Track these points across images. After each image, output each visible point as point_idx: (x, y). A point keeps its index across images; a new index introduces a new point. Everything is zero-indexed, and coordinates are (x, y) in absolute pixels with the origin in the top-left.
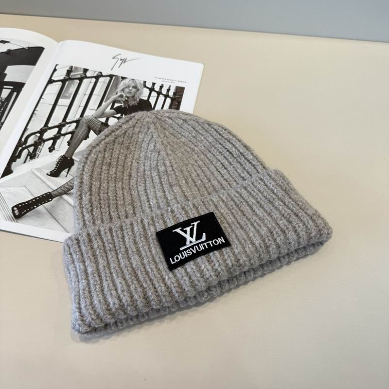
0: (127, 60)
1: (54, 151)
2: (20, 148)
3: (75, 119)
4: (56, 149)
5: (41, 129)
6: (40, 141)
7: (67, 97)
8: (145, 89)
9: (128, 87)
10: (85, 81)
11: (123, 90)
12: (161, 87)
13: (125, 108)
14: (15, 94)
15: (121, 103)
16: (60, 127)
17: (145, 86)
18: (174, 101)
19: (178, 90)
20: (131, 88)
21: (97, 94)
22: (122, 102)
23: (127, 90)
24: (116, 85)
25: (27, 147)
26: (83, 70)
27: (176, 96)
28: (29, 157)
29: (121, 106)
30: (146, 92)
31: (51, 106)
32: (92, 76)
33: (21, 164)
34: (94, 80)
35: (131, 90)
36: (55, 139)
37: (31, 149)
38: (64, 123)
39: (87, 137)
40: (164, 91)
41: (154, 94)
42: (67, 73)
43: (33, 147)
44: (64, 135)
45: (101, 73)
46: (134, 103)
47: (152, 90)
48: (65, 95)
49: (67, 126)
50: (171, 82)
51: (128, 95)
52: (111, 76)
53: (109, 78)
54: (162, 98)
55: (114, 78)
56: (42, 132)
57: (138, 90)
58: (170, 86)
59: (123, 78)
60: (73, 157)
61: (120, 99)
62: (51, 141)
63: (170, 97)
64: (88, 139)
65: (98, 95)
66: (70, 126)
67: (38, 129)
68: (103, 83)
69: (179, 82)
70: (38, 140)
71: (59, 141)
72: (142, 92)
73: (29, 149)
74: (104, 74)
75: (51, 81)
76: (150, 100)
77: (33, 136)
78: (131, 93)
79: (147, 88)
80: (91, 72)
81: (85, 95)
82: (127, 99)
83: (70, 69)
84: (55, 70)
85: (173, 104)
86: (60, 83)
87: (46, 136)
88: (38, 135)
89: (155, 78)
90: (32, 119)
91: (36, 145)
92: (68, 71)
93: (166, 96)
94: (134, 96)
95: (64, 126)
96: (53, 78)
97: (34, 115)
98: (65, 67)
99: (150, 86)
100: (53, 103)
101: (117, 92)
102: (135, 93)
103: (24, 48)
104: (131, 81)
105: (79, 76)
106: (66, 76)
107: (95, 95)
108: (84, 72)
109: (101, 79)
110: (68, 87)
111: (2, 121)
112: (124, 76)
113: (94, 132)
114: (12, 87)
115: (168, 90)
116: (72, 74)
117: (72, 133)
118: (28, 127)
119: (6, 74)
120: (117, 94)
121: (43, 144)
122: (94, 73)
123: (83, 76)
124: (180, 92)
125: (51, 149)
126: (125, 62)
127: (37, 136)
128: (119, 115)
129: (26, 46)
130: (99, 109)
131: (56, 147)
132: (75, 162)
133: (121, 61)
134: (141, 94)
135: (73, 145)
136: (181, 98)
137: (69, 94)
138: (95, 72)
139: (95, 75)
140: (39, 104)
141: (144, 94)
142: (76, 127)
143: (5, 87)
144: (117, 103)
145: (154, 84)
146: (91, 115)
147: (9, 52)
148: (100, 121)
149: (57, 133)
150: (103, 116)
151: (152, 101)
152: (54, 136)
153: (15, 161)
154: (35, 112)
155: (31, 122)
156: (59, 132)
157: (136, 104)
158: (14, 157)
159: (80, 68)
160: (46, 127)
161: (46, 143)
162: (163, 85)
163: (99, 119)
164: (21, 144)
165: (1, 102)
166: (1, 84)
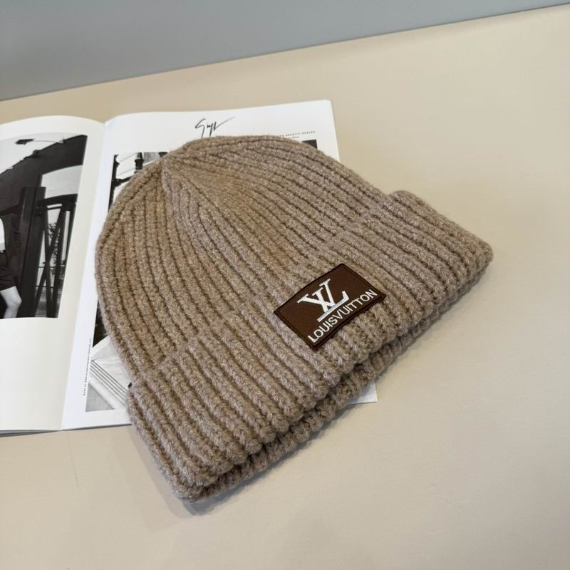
14: (68, 213)
103: (57, 144)
111: (63, 258)
114: (60, 205)
119: (44, 188)
129: (59, 139)
143: (49, 207)
147: (37, 154)
165: (52, 230)
166: (41, 204)
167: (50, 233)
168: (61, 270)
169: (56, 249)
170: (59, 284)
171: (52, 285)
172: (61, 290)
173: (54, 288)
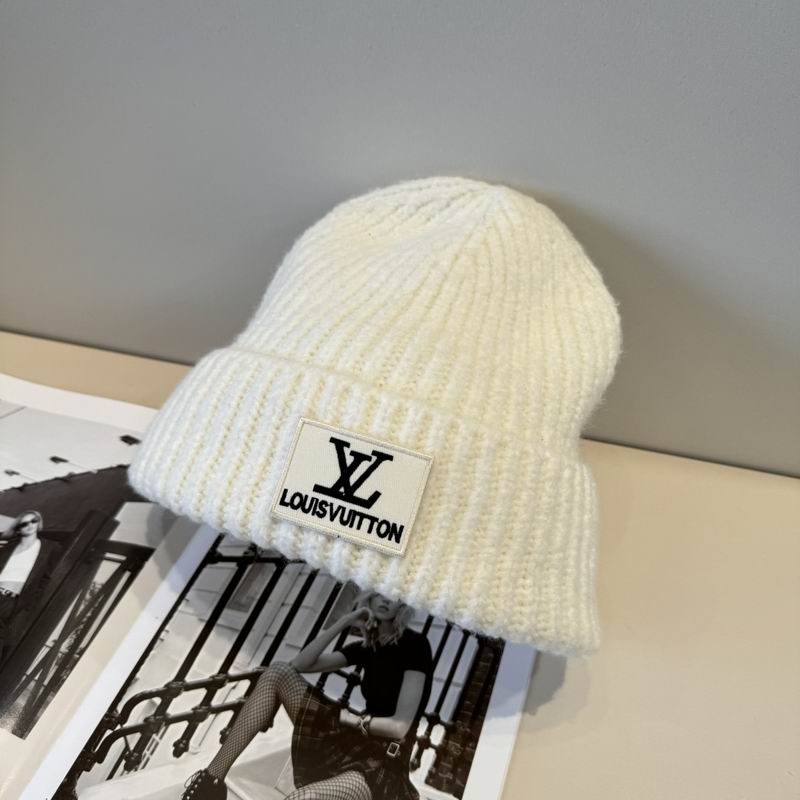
1: (185, 754)
2: (109, 732)
3: (250, 670)
4: (190, 749)
5: (167, 686)
6: (160, 720)
7: (243, 606)
10: (290, 568)
11: (369, 600)
14: (127, 575)
15: (361, 636)
16: (212, 686)
18: (486, 649)
21: (311, 605)
22: (363, 632)
25: (125, 733)
28: (124, 762)
33: (101, 781)
35: (389, 603)
36: (194, 719)
37: (134, 739)
38: (222, 676)
39: (267, 724)
43: (138, 736)
44: (218, 710)
46: (390, 638)
49: (229, 685)
51: (380, 615)
56: (168, 693)
60: (227, 780)
61: (359, 623)
62: (184, 725)
63: (478, 636)
64: (270, 730)
65: (312, 609)
66: (234, 688)
67: (160, 686)
70: (155, 715)
71: (201, 727)
72: (413, 612)
73: (129, 737)
75: (212, 557)
76: (429, 636)
77: (145, 703)
78: (387, 609)
81: (283, 604)
82: (376, 625)
85: (483, 656)
86: (233, 565)
87: (173, 710)
88: (158, 701)
90: (152, 653)
91: (148, 729)
94: (392, 620)
95: (221, 684)
96: (220, 550)
97: (158, 642)
100: (207, 616)
101: (357, 604)
105: (278, 555)
107: (307, 608)
110: (250, 580)
111: (83, 645)
113: (288, 712)
114: (123, 558)
117: (236, 707)
118: (138, 675)
119: (116, 524)
120: (355, 609)
121: (163, 729)
125: (180, 748)
127: (153, 704)
128: (350, 670)
131: (193, 742)
132: (229, 794)
134: (410, 617)
135: (233, 742)
140: (176, 614)
141: (418, 618)
142: (248, 692)
143: (108, 555)
144: (353, 634)
148: (304, 681)
149: (202, 704)
150: (315, 668)
151: (434, 637)
152: (194, 709)
153: (88, 770)
154: (163, 635)
155: (148, 660)
156: (207, 700)
157: (395, 641)
158: (89, 757)
160: (180, 683)
161: (172, 727)
163: (303, 675)
164: (113, 721)
165: (92, 593)
166: (101, 547)
167: (88, 596)
168: (71, 662)
169: (82, 627)
170: (57, 683)
171: (46, 683)
172: (53, 696)
173: (46, 687)
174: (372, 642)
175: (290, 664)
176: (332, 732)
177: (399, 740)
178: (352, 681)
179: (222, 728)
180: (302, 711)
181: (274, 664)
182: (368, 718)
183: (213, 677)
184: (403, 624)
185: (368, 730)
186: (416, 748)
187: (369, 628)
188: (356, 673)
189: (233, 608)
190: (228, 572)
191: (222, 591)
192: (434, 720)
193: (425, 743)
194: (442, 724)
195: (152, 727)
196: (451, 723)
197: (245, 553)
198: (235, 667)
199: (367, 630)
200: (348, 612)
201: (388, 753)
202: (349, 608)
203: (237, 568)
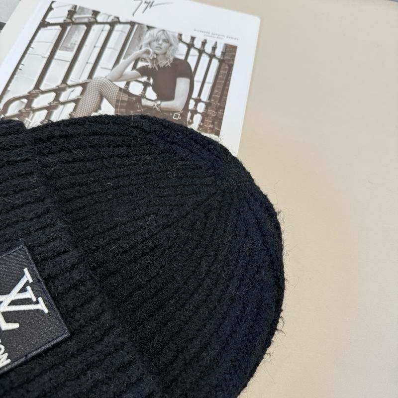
0: (154, 4)
3: (81, 81)
5: (29, 93)
6: (28, 111)
7: (69, 48)
8: (181, 45)
9: (157, 40)
10: (95, 27)
11: (149, 44)
12: (204, 43)
13: (153, 69)
15: (147, 62)
16: (58, 91)
17: (180, 40)
18: (223, 64)
19: (228, 49)
20: (160, 42)
21: (113, 46)
22: (148, 60)
23: (155, 44)
24: (140, 37)
26: (92, 12)
27: (226, 58)
29: (147, 66)
30: (183, 49)
31: (45, 60)
32: (105, 21)
34: (108, 27)
35: (161, 45)
36: (50, 108)
38: (63, 86)
39: (98, 108)
40: (208, 49)
41: (194, 52)
42: (68, 15)
44: (64, 103)
45: (118, 18)
46: (165, 63)
47: (190, 46)
48: (65, 45)
49: (69, 90)
50: (218, 38)
51: (157, 51)
52: (132, 24)
53: (129, 26)
54: (205, 59)
55: (136, 26)
56: (30, 97)
57: (171, 45)
58: (216, 43)
59: (149, 28)
61: (145, 56)
62: (45, 112)
63: (217, 58)
64: (100, 111)
65: (114, 49)
66: (73, 91)
67: (25, 93)
68: (120, 32)
69: (228, 38)
70: (25, 109)
72: (177, 49)
74: (122, 20)
75: (44, 24)
76: (190, 60)
77: (17, 102)
78: (161, 48)
79: (184, 43)
80: (103, 16)
81: (95, 47)
82: (155, 56)
83: (73, 10)
84: (50, 9)
85: (222, 68)
86: (59, 28)
87: (36, 104)
88: (25, 101)
89: (195, 30)
90: (16, 76)
91: (22, 116)
92: (69, 11)
93: (212, 56)
94: (165, 54)
95: (64, 89)
96: (47, 20)
97: (18, 70)
98: (65, 6)
99: (188, 40)
100: (47, 55)
101: (142, 46)
102: (168, 48)
104: (161, 32)
105: (86, 20)
106: (67, 18)
107: (110, 48)
108: (93, 15)
109: (118, 27)
110: (71, 34)
112: (150, 25)
113: (108, 101)
115: (214, 48)
116: (75, 16)
117: (77, 101)
118: (9, 88)
120: (141, 48)
121: (31, 115)
122: (108, 18)
123: (92, 20)
124: (231, 52)
126: (151, 6)
127: (23, 102)
128: (144, 79)
130: (114, 69)
133: (146, 5)
134: (176, 51)
136: (233, 60)
137: (71, 44)
138: (109, 16)
139: (109, 20)
140: (27, 56)
141: (181, 52)
142: (82, 93)
144: (142, 61)
145: (193, 39)
146: (104, 76)
148: (116, 86)
149: (54, 101)
150: (121, 79)
151: (192, 61)
152: (50, 104)
154: (21, 67)
155: (13, 81)
156: (57, 98)
157: (169, 64)
159: (88, 9)
160: (37, 91)
161: (37, 113)
162: (206, 41)
163: (115, 83)
174: (155, 65)
175: (106, 78)
176: (138, 111)
177: (179, 112)
178: (146, 85)
179: (69, 113)
180: (118, 101)
181: (95, 78)
182: (159, 102)
183: (58, 86)
184: (172, 56)
185: (160, 108)
186: (189, 114)
187: (151, 58)
188: (147, 81)
189: (63, 50)
190: (56, 31)
191: (54, 42)
192: (198, 101)
193: (194, 112)
194: (203, 102)
195: (24, 114)
196: (208, 101)
197: (65, 21)
198: (71, 81)
199: (150, 60)
200: (137, 50)
201: (173, 118)
202: (137, 48)
203: (61, 29)
